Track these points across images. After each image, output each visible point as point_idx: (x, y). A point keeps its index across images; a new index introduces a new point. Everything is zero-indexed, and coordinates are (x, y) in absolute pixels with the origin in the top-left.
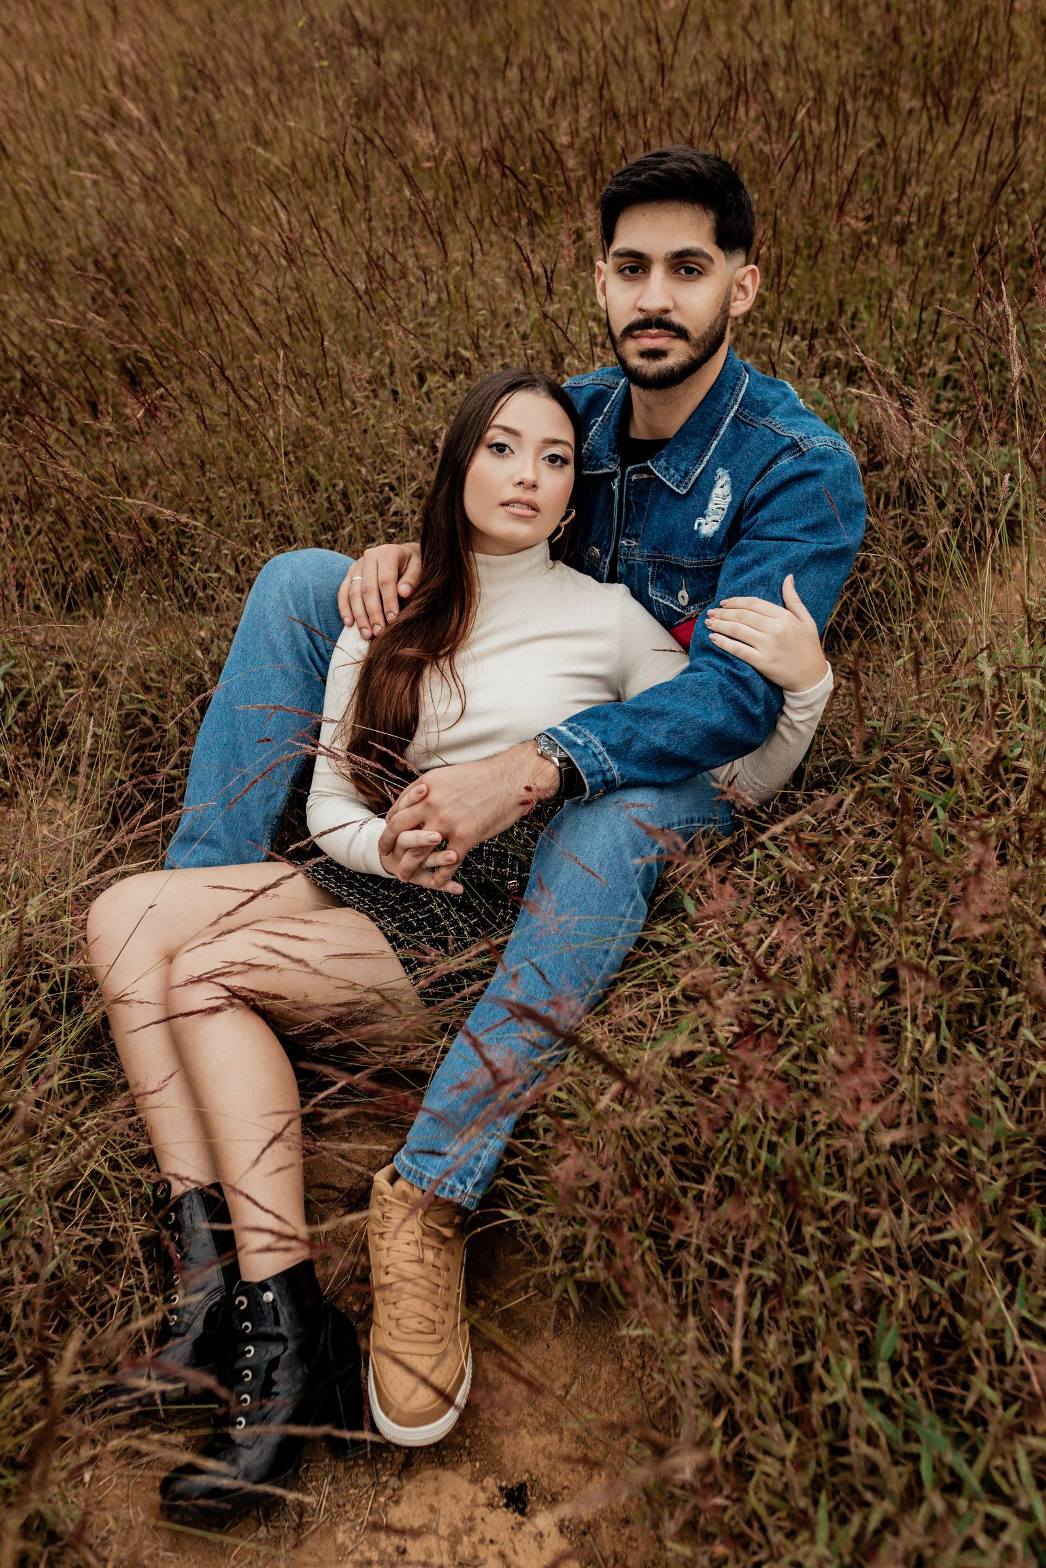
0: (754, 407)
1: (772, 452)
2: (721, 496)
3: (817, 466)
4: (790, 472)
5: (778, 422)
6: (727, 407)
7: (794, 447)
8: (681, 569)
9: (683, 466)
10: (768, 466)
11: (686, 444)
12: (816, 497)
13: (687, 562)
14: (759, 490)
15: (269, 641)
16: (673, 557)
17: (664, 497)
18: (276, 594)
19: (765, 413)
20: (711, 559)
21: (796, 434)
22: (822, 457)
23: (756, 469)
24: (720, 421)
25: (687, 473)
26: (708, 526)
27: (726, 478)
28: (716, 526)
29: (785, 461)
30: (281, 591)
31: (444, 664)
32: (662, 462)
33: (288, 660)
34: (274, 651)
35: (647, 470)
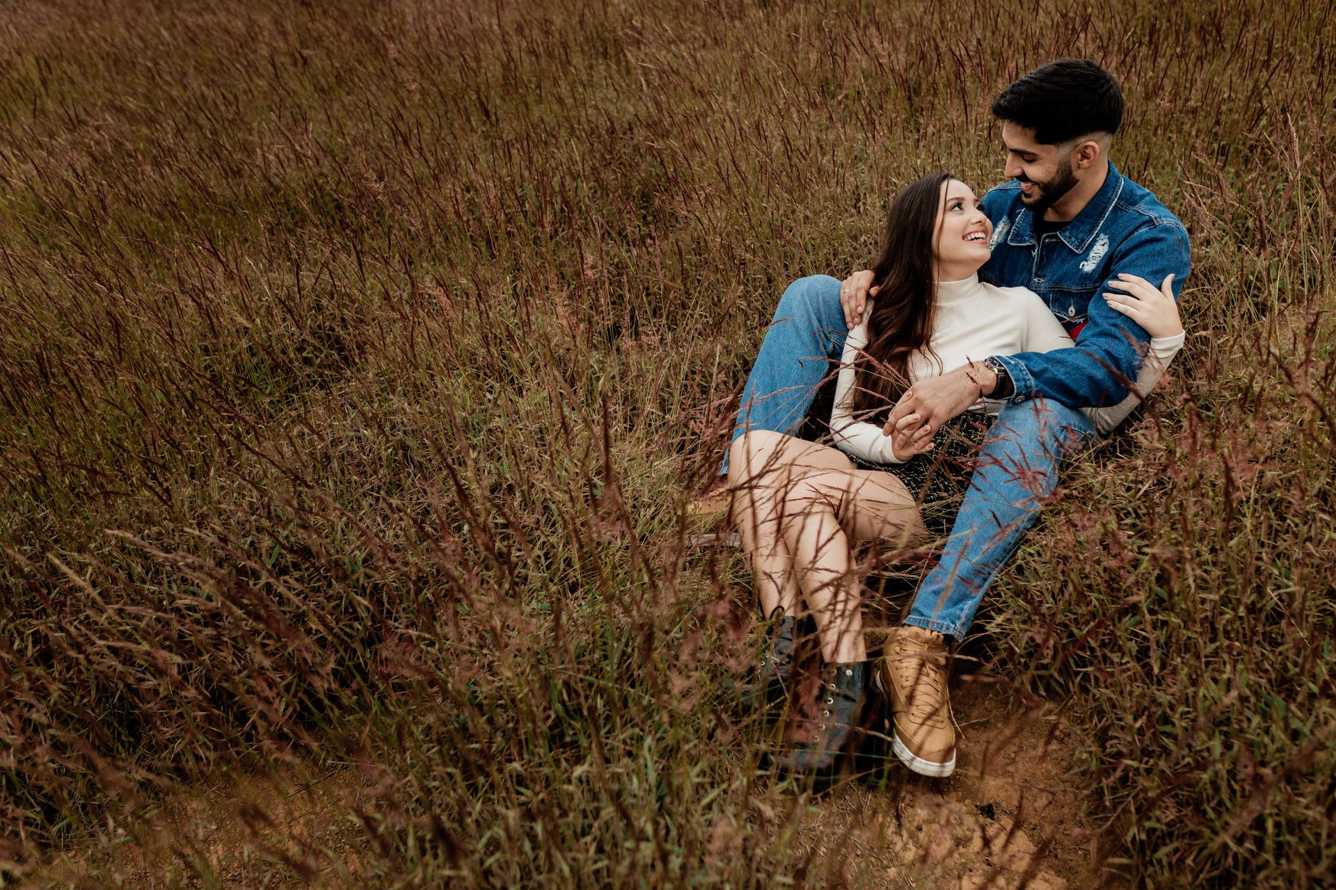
0: (1130, 199)
1: (1137, 223)
2: (1100, 249)
3: (1163, 235)
4: (1145, 237)
5: (1142, 207)
6: (1110, 200)
7: (1150, 222)
8: (1070, 294)
9: (1081, 236)
10: (1132, 233)
11: (1083, 222)
12: (1160, 253)
13: (1074, 289)
14: (1124, 247)
15: (794, 325)
16: (1065, 287)
17: (1065, 252)
18: (799, 297)
19: (1134, 203)
20: (1090, 286)
21: (1153, 214)
22: (1167, 230)
23: (1124, 234)
24: (1106, 208)
25: (1083, 241)
26: (1089, 266)
27: (1106, 240)
28: (1093, 267)
29: (1143, 230)
30: (802, 295)
31: (923, 347)
32: (1067, 234)
33: (806, 336)
34: (797, 329)
35: (1056, 237)
